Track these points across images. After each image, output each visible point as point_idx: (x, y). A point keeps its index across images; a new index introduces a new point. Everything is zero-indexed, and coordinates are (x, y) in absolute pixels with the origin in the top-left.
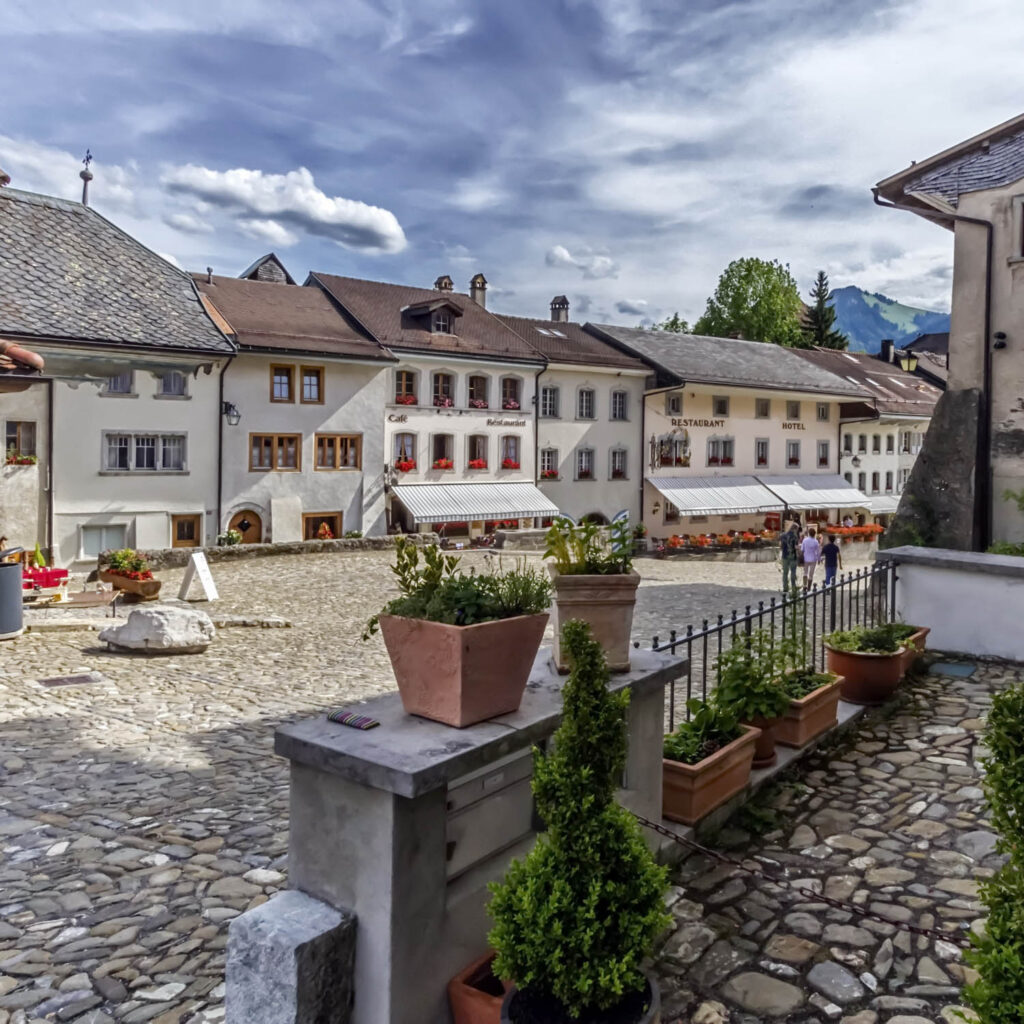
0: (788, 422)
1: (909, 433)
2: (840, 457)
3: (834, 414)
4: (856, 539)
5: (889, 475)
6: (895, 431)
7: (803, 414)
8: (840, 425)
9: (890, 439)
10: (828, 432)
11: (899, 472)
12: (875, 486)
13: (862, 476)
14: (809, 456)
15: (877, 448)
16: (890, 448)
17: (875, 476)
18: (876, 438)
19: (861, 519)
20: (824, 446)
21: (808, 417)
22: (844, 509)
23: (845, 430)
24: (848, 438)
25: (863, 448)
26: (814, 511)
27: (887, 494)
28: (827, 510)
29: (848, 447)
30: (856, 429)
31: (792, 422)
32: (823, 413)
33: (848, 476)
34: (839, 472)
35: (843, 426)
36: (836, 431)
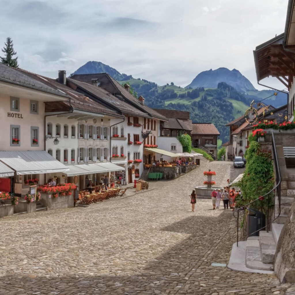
0: (11, 112)
1: (83, 125)
2: (45, 140)
3: (41, 109)
4: (61, 194)
5: (73, 151)
6: (76, 124)
7: (21, 107)
8: (45, 116)
9: (73, 128)
10: (37, 121)
11: (78, 149)
12: (66, 159)
13: (58, 152)
14: (26, 137)
15: (66, 134)
16: (73, 135)
17: (66, 152)
18: (66, 127)
19: (58, 180)
20: (35, 131)
21: (25, 110)
22: (48, 174)
23: (49, 120)
24: (50, 126)
25: (58, 134)
26: (29, 176)
27: (72, 164)
28: (38, 175)
29: (50, 133)
30: (54, 120)
31: (14, 112)
32: (34, 107)
33: (50, 152)
34: (45, 150)
35: (47, 117)
36: (42, 121)
